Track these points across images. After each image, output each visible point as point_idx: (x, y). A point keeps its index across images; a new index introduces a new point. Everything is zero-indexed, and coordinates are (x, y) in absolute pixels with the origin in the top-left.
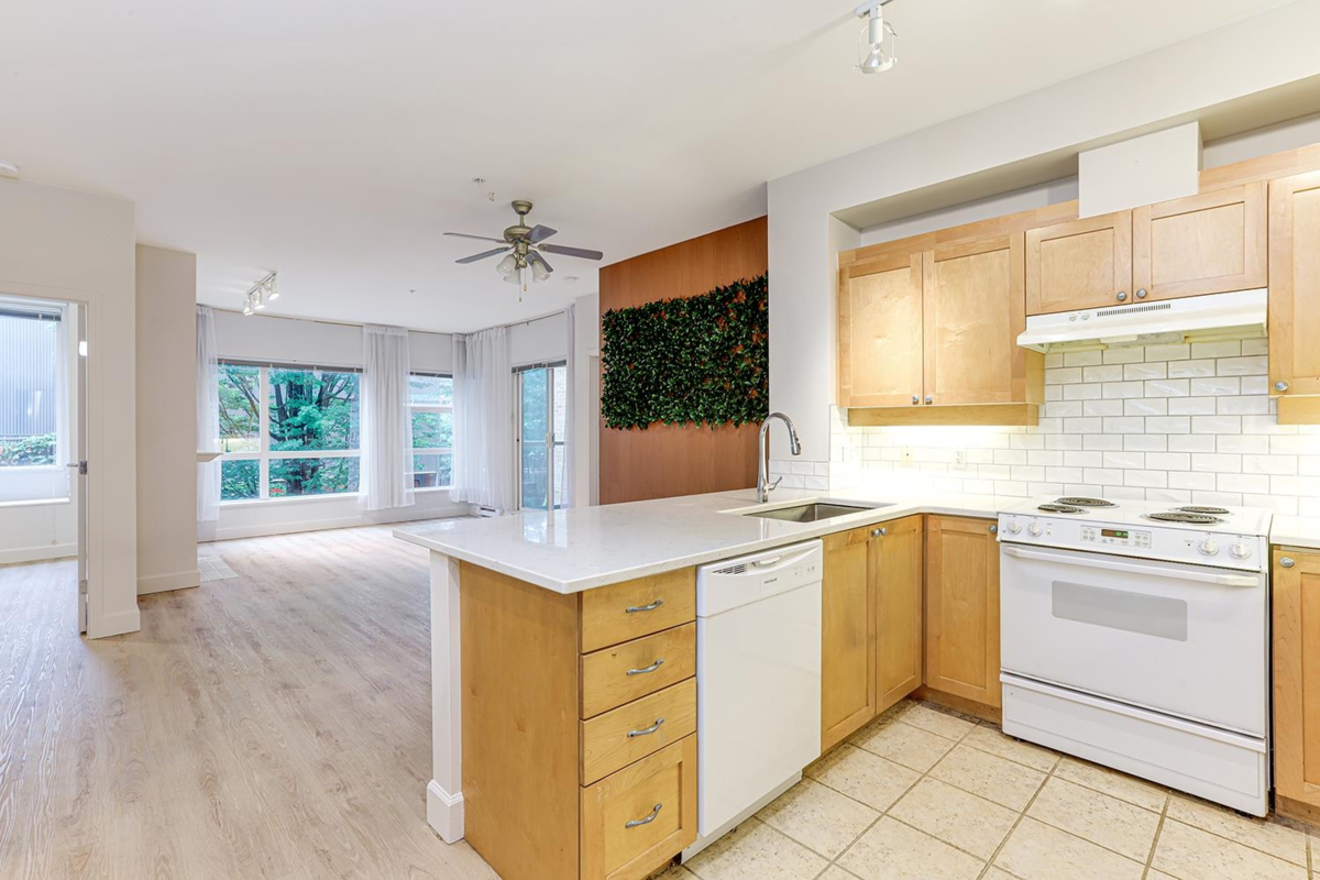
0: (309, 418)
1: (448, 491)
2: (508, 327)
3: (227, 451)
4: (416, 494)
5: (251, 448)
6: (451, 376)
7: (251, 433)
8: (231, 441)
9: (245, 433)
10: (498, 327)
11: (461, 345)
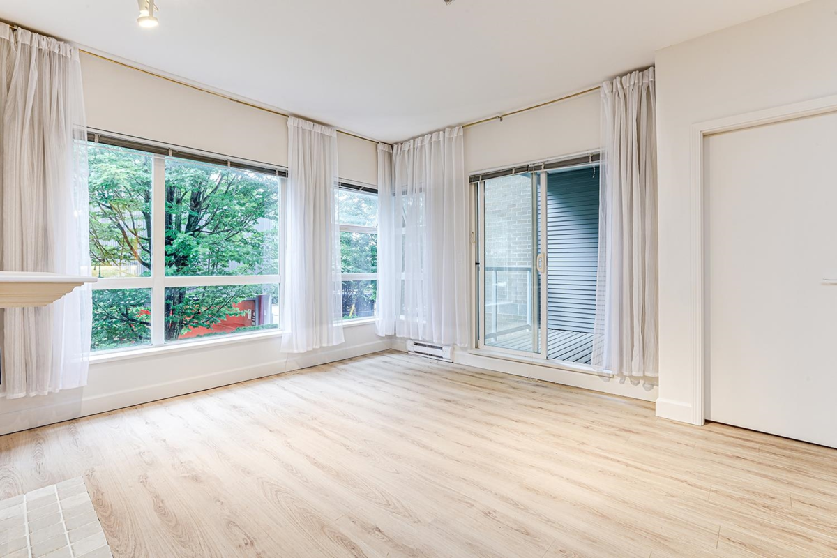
0: (185, 245)
1: (373, 323)
2: (465, 127)
3: (100, 277)
4: (345, 328)
5: (123, 274)
6: (376, 191)
7: (123, 261)
8: (103, 268)
9: (118, 261)
10: (451, 127)
11: (387, 155)
